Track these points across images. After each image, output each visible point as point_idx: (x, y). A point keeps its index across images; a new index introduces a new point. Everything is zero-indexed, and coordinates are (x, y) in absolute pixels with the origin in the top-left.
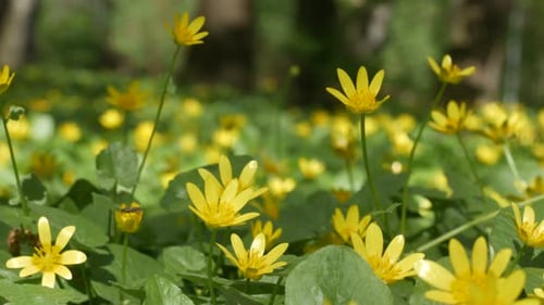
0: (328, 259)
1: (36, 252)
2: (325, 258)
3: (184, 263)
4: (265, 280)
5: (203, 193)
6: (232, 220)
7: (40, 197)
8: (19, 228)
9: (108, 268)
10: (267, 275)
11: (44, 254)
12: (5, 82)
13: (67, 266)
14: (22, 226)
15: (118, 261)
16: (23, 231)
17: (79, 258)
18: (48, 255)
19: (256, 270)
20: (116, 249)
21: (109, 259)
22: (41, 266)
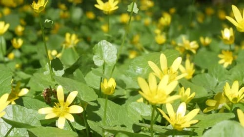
0: (225, 129)
1: (56, 105)
2: (222, 129)
3: (139, 111)
4: (186, 129)
5: (148, 83)
6: (165, 100)
7: (61, 69)
8: (49, 88)
9: (97, 112)
10: (187, 128)
11: (60, 107)
12: (42, 5)
13: (73, 114)
14: (50, 86)
15: (102, 108)
16: (51, 89)
17: (79, 110)
18: (62, 107)
19: (180, 125)
20: (102, 101)
21: (98, 107)
22: (58, 113)
